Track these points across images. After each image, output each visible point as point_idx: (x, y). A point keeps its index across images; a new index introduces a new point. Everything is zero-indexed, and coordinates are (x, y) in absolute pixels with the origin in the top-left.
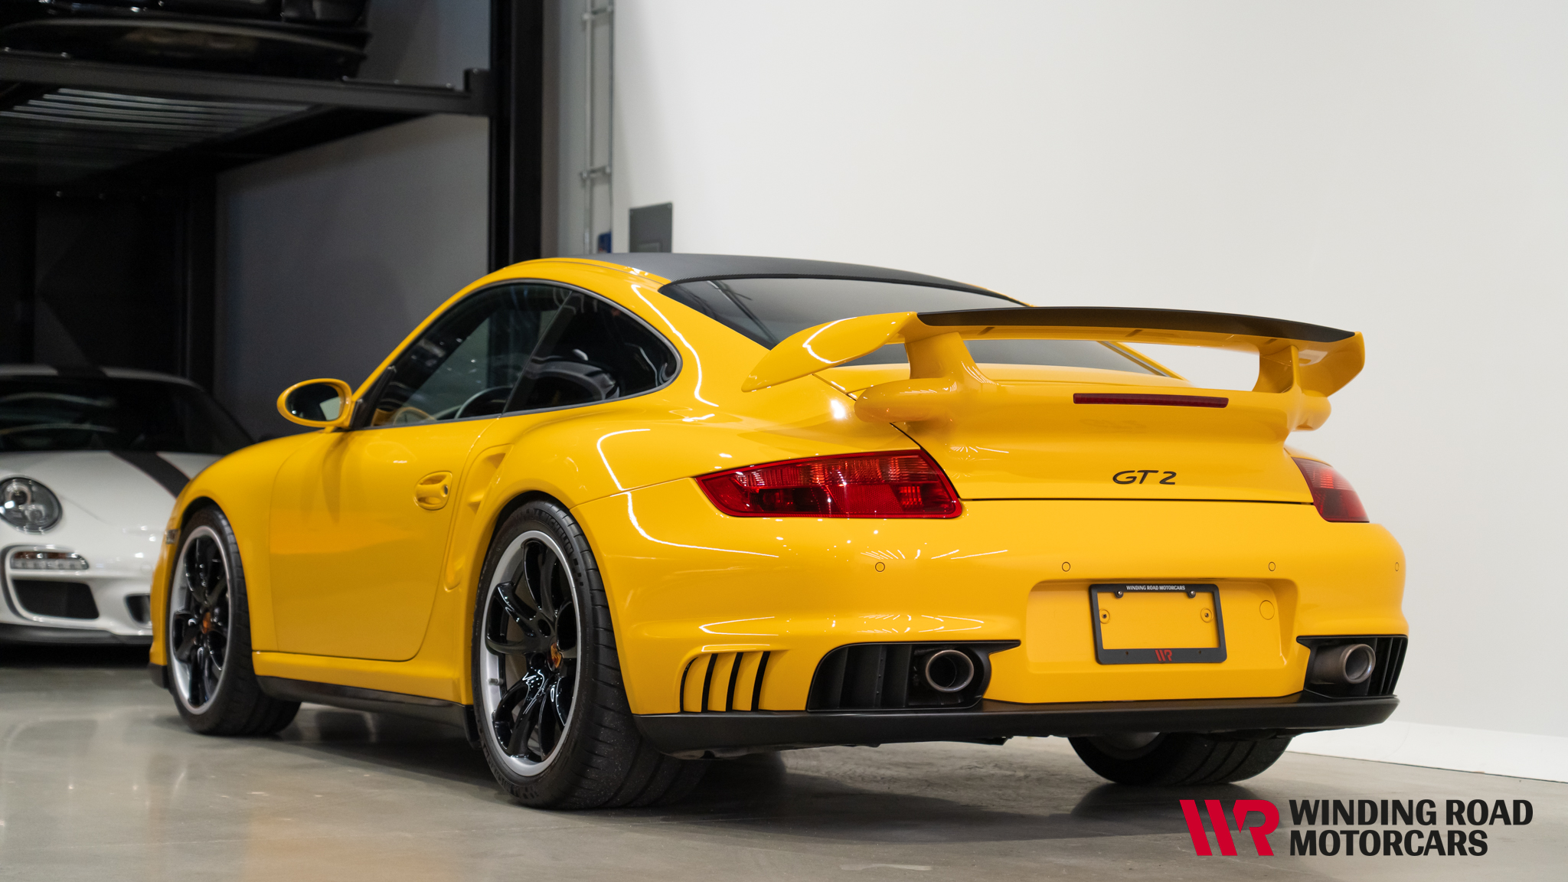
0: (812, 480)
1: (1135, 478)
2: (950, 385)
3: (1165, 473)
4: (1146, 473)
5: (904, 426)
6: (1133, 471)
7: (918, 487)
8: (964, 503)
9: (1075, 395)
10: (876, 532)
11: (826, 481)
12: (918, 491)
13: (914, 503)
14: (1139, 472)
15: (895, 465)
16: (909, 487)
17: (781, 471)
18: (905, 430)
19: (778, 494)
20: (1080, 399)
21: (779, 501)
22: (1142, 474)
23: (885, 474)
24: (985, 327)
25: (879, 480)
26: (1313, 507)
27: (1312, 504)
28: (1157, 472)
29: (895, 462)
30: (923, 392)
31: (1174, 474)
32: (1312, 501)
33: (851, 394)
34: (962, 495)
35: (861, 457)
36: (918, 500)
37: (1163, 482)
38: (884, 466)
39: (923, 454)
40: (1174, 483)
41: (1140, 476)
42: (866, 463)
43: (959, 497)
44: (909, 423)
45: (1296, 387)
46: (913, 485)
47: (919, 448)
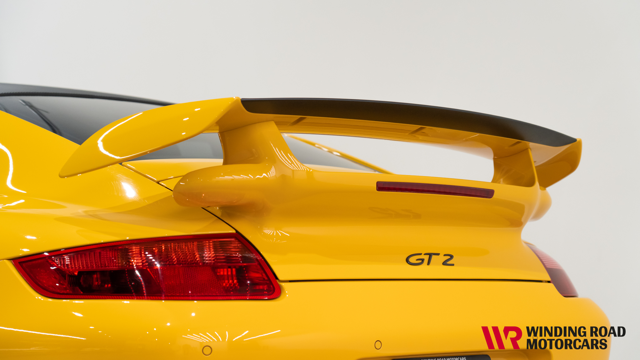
0: (130, 262)
1: (423, 260)
2: (267, 171)
3: (445, 255)
4: (430, 255)
5: (216, 210)
6: (420, 254)
7: (234, 269)
8: (283, 284)
9: (378, 183)
10: (193, 314)
11: (143, 263)
12: (234, 273)
13: (230, 284)
14: (425, 254)
15: (209, 248)
16: (225, 270)
17: (100, 253)
18: (219, 215)
19: (95, 276)
20: (383, 187)
21: (97, 283)
22: (428, 256)
23: (202, 257)
24: (298, 117)
25: (197, 263)
26: (551, 285)
27: (549, 282)
28: (438, 254)
29: (209, 245)
30: (236, 177)
31: (452, 257)
32: (549, 279)
33: (161, 183)
34: (280, 276)
35: (178, 240)
36: (233, 282)
37: (445, 263)
38: (201, 250)
39: (238, 236)
40: (453, 265)
41: (426, 258)
42: (183, 245)
43: (277, 278)
44: (220, 208)
45: (537, 184)
46: (229, 267)
47: (234, 231)
